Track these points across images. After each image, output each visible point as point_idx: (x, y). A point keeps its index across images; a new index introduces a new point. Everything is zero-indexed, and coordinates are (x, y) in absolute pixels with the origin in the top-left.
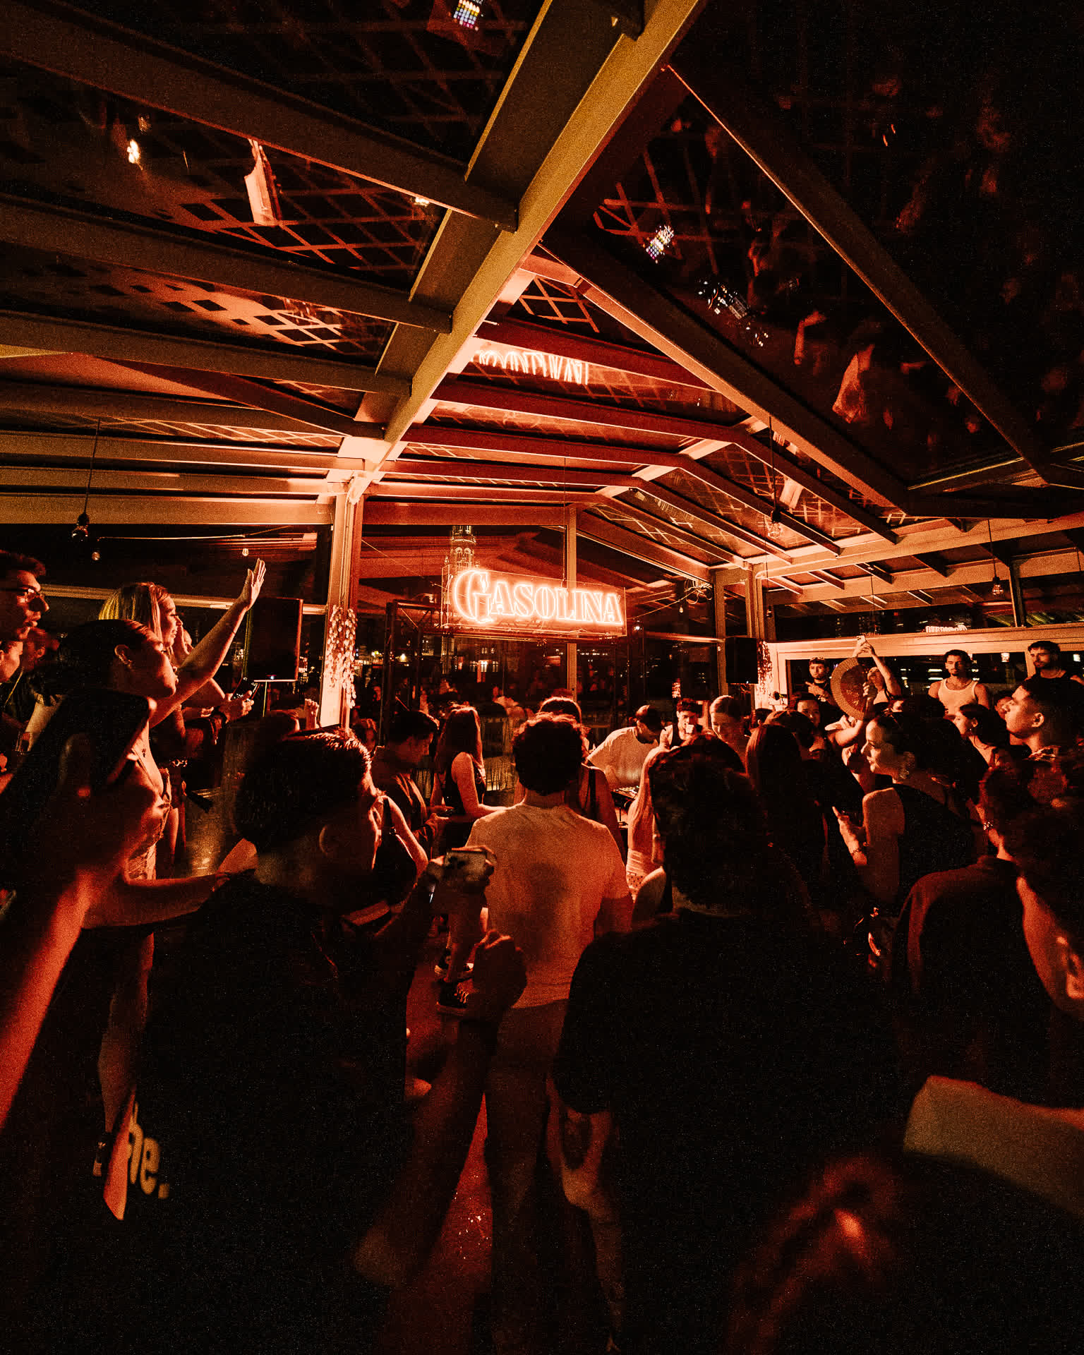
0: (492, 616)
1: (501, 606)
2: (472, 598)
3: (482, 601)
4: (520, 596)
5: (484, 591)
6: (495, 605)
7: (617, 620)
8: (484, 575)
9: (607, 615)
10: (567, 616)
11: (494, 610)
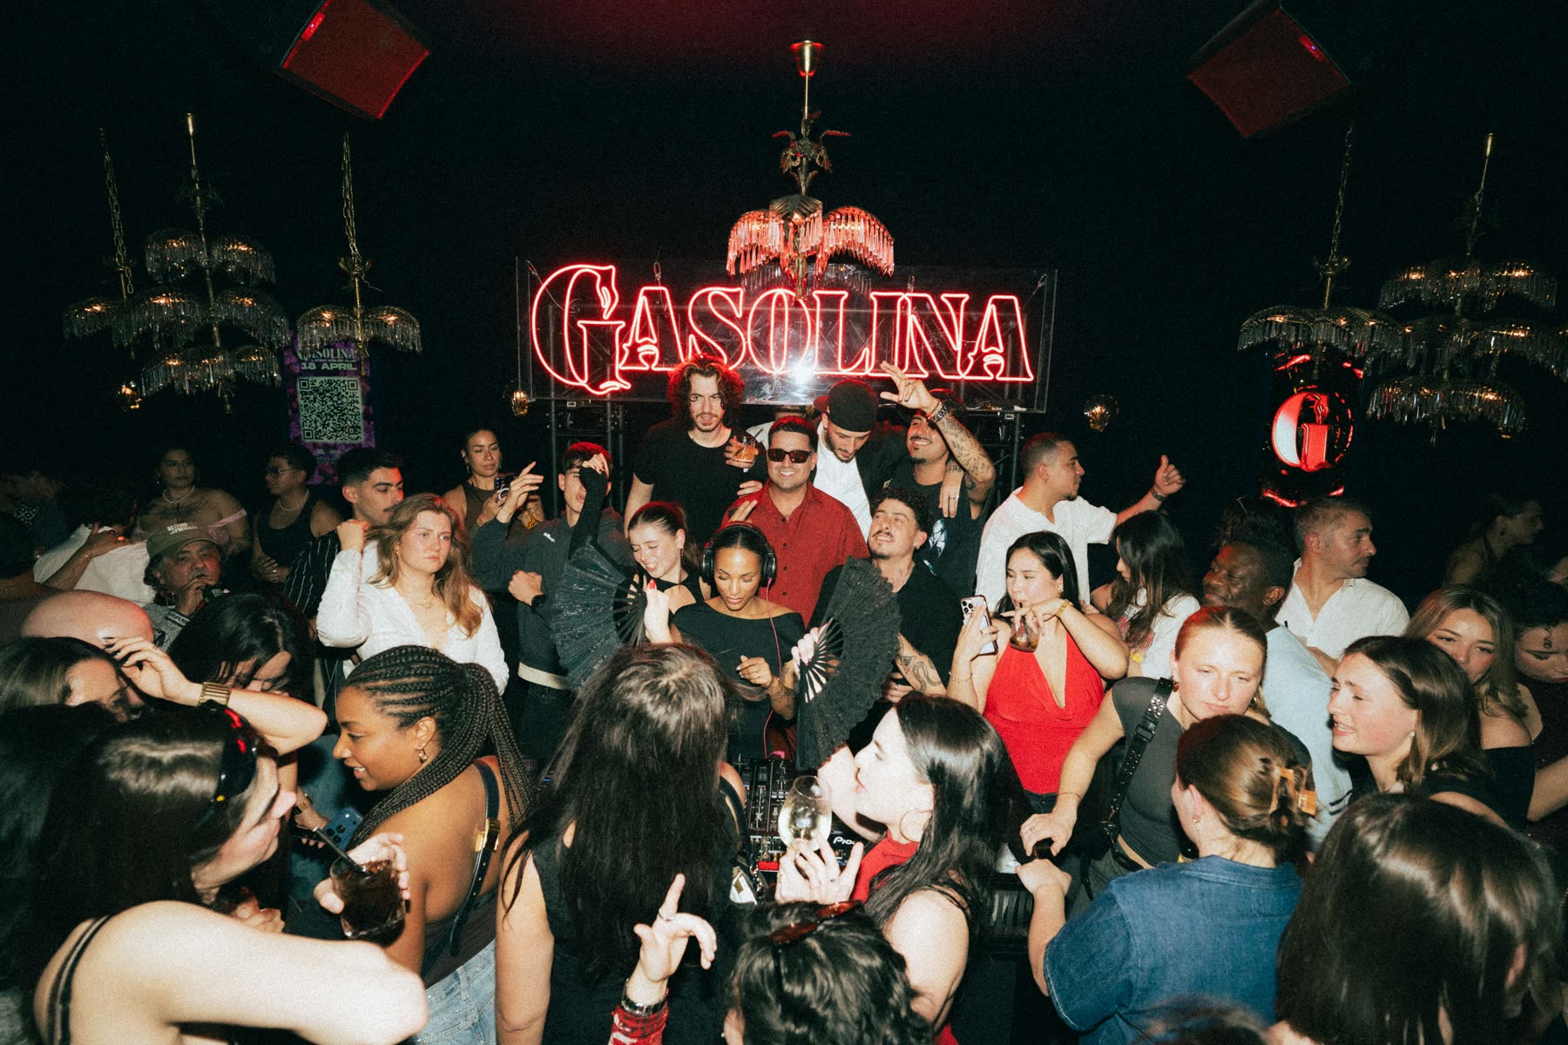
0: (626, 375)
1: (650, 348)
2: (575, 335)
3: (602, 338)
4: (706, 320)
5: (606, 316)
6: (635, 346)
7: (1015, 367)
8: (606, 276)
9: (980, 355)
10: (846, 366)
11: (633, 358)
